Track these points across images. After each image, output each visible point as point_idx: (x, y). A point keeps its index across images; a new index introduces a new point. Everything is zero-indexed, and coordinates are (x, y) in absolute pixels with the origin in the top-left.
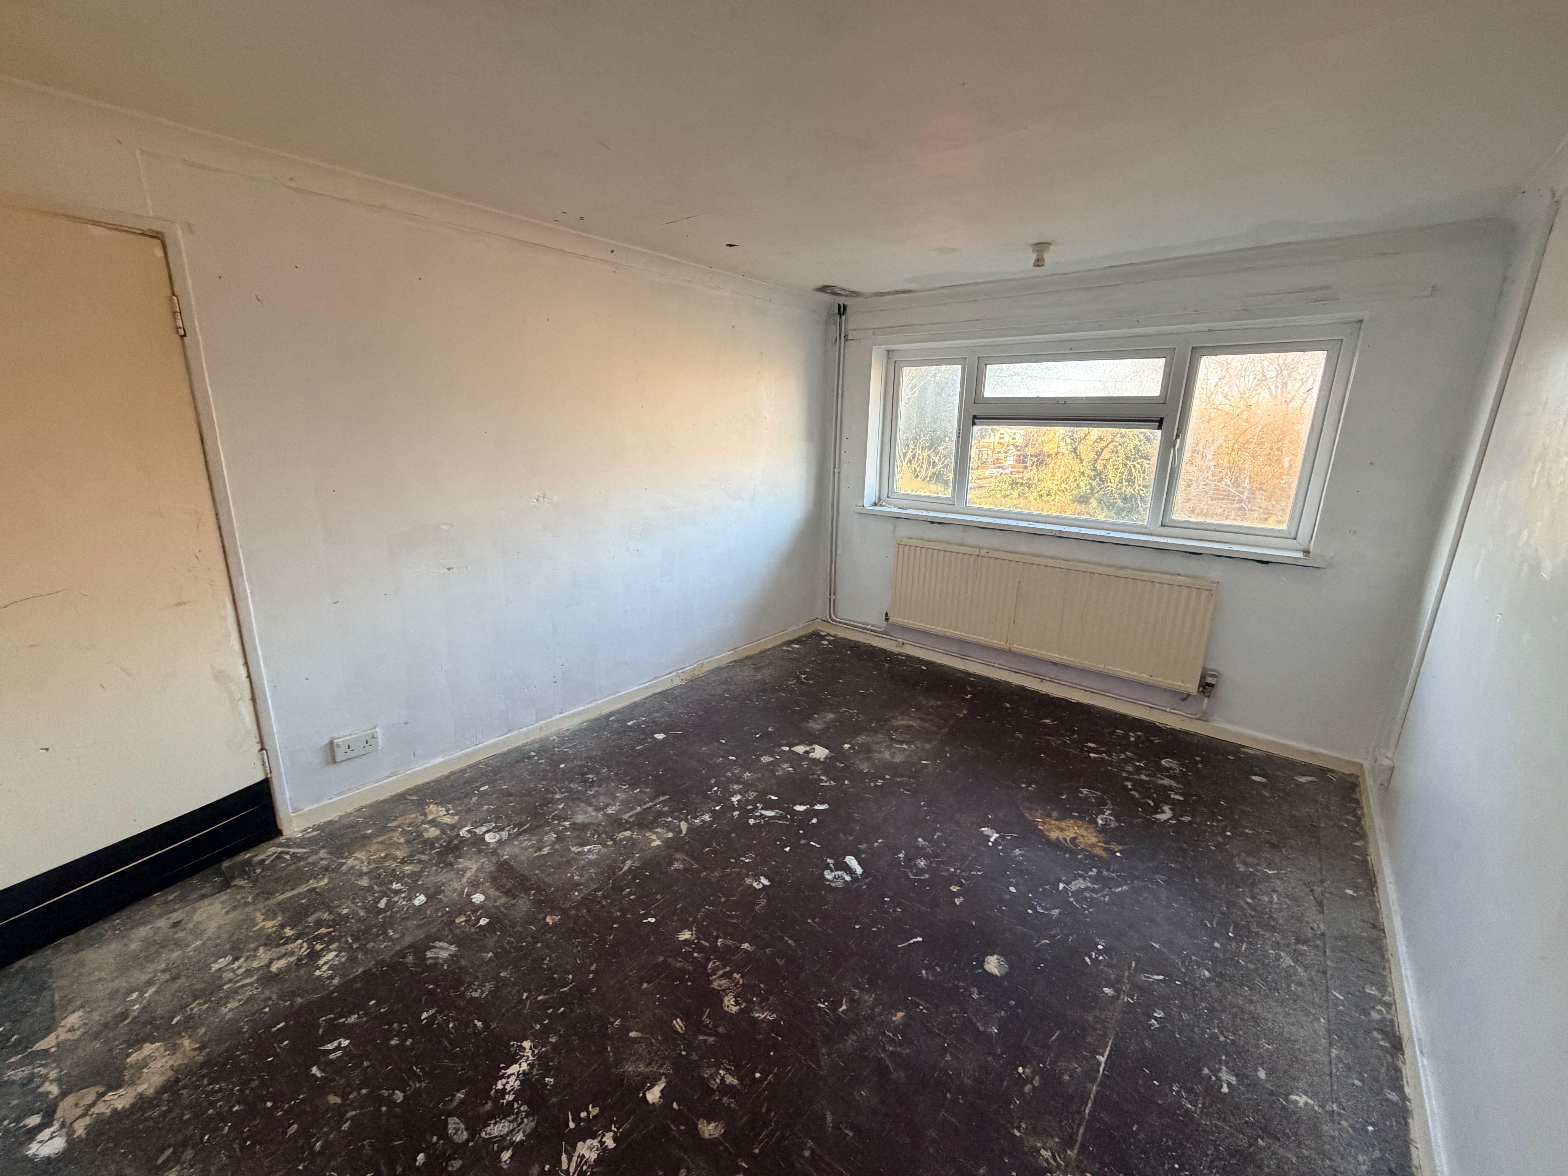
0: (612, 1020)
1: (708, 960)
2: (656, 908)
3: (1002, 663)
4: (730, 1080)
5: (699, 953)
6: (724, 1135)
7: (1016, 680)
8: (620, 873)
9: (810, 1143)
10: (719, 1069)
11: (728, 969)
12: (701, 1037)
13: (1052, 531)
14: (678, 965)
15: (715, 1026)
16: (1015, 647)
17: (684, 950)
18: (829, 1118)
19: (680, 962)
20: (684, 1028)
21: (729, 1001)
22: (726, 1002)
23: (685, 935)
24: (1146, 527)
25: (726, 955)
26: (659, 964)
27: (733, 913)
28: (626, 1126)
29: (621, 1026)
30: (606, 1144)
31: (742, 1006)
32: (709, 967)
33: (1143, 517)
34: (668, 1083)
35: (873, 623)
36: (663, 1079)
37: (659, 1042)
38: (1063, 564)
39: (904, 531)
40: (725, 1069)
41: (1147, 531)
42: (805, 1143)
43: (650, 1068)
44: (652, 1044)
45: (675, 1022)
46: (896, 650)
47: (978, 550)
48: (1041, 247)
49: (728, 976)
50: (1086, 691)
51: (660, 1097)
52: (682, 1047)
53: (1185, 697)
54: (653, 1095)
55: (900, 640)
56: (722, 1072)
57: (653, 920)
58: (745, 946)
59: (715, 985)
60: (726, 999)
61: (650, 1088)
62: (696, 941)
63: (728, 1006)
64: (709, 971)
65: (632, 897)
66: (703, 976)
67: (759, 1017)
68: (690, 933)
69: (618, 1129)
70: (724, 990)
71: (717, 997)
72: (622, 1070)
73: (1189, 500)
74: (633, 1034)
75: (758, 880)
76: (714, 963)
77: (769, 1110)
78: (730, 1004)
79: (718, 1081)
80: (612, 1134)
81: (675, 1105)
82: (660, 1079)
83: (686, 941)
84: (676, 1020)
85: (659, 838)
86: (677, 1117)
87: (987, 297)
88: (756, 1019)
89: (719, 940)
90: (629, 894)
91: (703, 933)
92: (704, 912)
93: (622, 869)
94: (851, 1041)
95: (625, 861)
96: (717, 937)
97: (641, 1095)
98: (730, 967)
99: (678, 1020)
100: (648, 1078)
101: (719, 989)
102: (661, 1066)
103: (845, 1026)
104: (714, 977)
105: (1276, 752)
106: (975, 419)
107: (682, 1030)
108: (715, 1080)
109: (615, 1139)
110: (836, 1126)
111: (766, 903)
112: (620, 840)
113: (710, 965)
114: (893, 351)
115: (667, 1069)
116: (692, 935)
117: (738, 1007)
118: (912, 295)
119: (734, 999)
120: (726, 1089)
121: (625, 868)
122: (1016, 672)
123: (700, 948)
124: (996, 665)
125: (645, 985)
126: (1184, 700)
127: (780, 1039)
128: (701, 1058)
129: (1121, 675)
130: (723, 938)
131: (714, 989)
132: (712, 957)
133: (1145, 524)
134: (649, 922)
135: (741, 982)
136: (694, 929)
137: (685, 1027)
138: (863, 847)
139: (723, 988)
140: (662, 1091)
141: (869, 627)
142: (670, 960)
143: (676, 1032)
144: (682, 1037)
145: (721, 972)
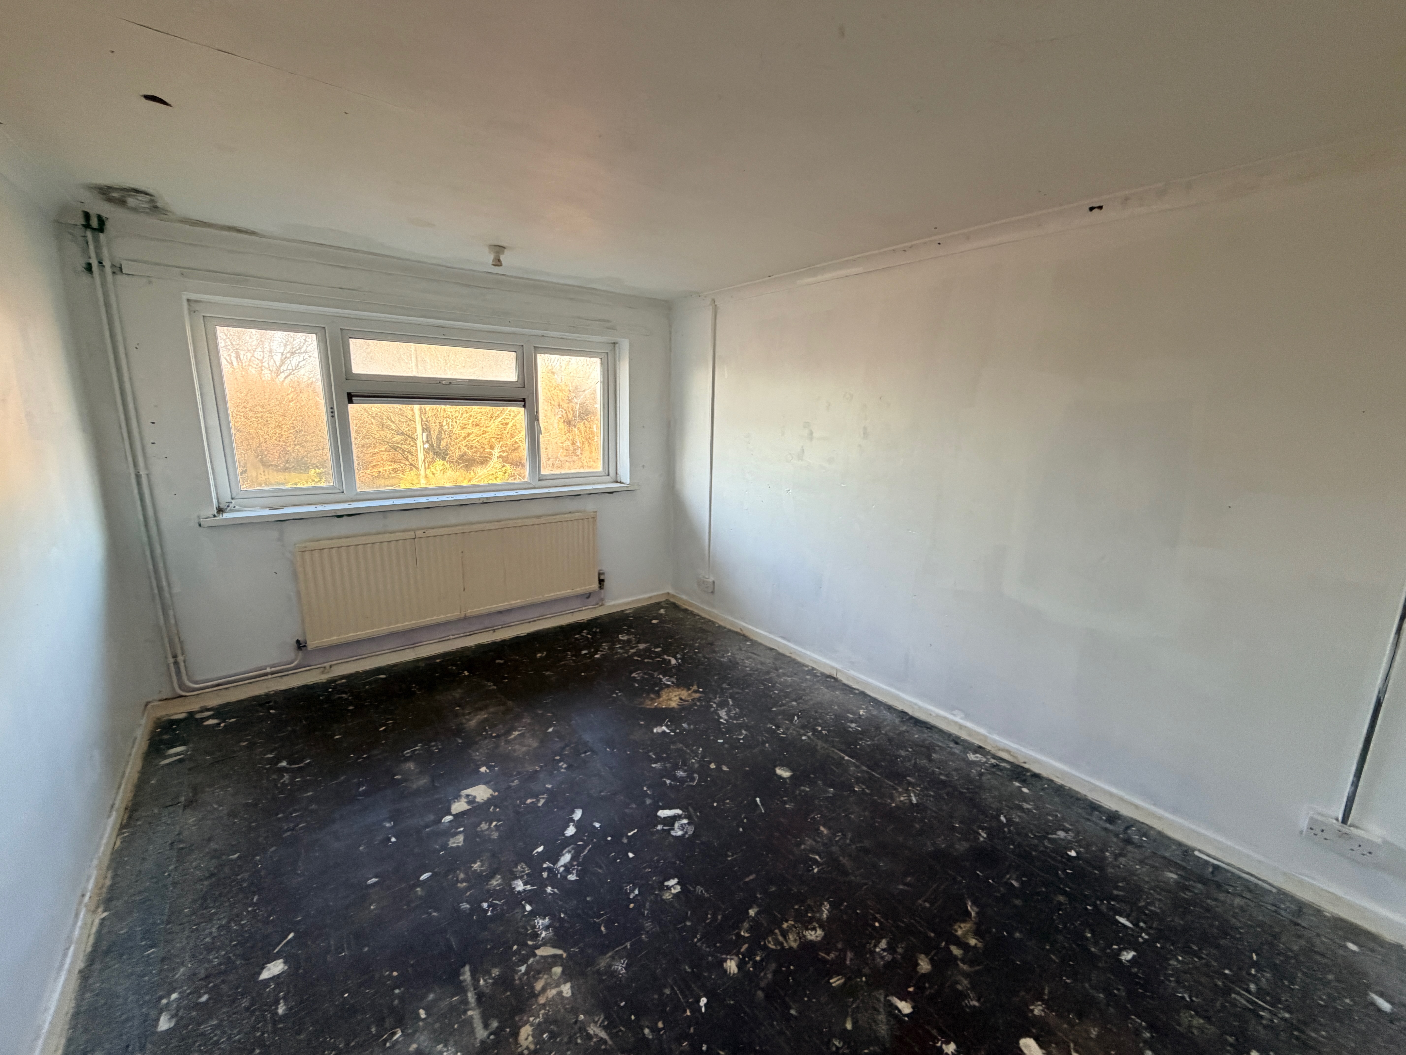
0: (834, 1049)
1: (765, 948)
2: (685, 996)
3: (454, 633)
4: (883, 944)
5: (756, 955)
6: (927, 954)
7: (471, 642)
8: (610, 1042)
9: (920, 901)
10: (875, 951)
11: (777, 931)
12: (848, 962)
13: (479, 499)
14: (770, 976)
15: (837, 950)
16: (471, 612)
17: (751, 969)
18: (901, 887)
19: (766, 974)
20: (840, 977)
21: (811, 935)
22: (813, 938)
23: (732, 966)
24: (529, 483)
25: (759, 932)
26: (767, 997)
27: (709, 916)
28: (934, 1032)
29: (841, 1039)
30: (953, 1051)
31: (817, 925)
32: (774, 947)
33: (525, 475)
34: (893, 994)
35: (271, 663)
36: (890, 998)
37: (855, 999)
38: (496, 525)
39: (296, 535)
40: (875, 946)
41: (531, 486)
42: (921, 905)
43: (881, 1010)
44: (857, 1007)
45: (834, 985)
46: (324, 678)
47: (413, 533)
48: (499, 249)
49: (784, 934)
50: (530, 622)
51: (906, 1002)
52: (859, 980)
53: (589, 596)
54: (905, 1007)
55: (325, 665)
56: (878, 950)
57: (703, 1001)
58: (752, 912)
59: (794, 945)
60: (809, 937)
61: (900, 1011)
62: (741, 956)
63: (817, 937)
64: (779, 948)
65: (660, 1025)
66: (784, 955)
67: (826, 914)
68: (728, 961)
69: (939, 1040)
70: (800, 938)
71: (807, 946)
72: (886, 1036)
73: (549, 459)
74: (849, 1026)
75: (669, 888)
76: (769, 942)
77: (903, 922)
78: (815, 935)
79: (885, 954)
80: (944, 1046)
81: (911, 989)
82: (889, 1001)
83: (739, 966)
84: (831, 984)
85: (558, 985)
86: (920, 989)
87: (360, 267)
88: (828, 918)
89: (742, 933)
90: (654, 1030)
91: (730, 948)
92: (703, 943)
93: (602, 1041)
94: (844, 860)
95: (588, 1034)
96: (738, 935)
97: (906, 1019)
98: (775, 929)
99: (831, 981)
100: (890, 1012)
101: (798, 942)
102: (879, 1000)
103: (833, 861)
104: (785, 944)
105: (639, 605)
106: (351, 398)
107: (842, 978)
108: (885, 956)
109: (948, 1043)
110: (905, 884)
111: (702, 886)
112: (536, 1044)
113: (771, 946)
114: (197, 301)
115: (880, 995)
116: (731, 959)
117: (818, 929)
118: (256, 238)
119: (810, 931)
120: (891, 948)
121: (603, 1035)
122: (470, 635)
123: (750, 954)
124: (451, 637)
125: (793, 1012)
126: (588, 597)
127: (845, 904)
128: (867, 964)
129: (554, 597)
130: (741, 930)
131: (798, 946)
132: (762, 943)
133: (528, 480)
134: (706, 1005)
135: (792, 923)
136: (724, 956)
137: (838, 976)
138: (648, 801)
139: (798, 938)
140: (901, 1000)
141: (268, 670)
142: (763, 984)
143: (845, 984)
144: (848, 979)
145: (781, 938)
